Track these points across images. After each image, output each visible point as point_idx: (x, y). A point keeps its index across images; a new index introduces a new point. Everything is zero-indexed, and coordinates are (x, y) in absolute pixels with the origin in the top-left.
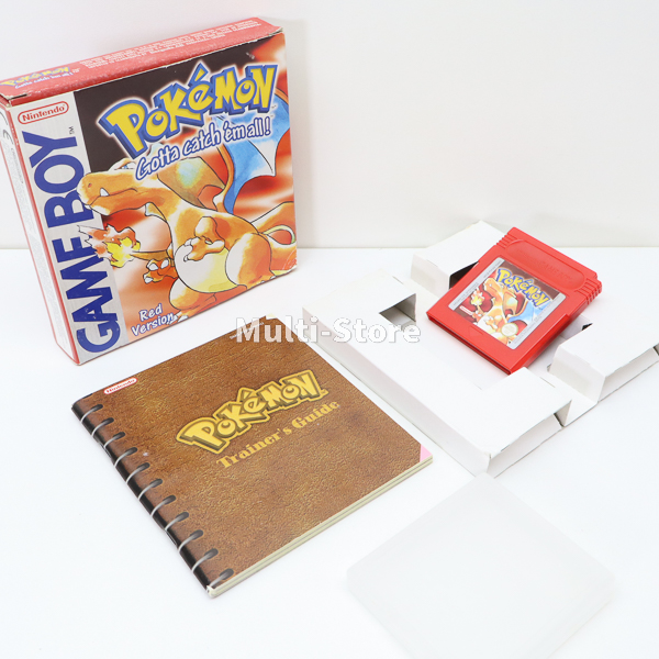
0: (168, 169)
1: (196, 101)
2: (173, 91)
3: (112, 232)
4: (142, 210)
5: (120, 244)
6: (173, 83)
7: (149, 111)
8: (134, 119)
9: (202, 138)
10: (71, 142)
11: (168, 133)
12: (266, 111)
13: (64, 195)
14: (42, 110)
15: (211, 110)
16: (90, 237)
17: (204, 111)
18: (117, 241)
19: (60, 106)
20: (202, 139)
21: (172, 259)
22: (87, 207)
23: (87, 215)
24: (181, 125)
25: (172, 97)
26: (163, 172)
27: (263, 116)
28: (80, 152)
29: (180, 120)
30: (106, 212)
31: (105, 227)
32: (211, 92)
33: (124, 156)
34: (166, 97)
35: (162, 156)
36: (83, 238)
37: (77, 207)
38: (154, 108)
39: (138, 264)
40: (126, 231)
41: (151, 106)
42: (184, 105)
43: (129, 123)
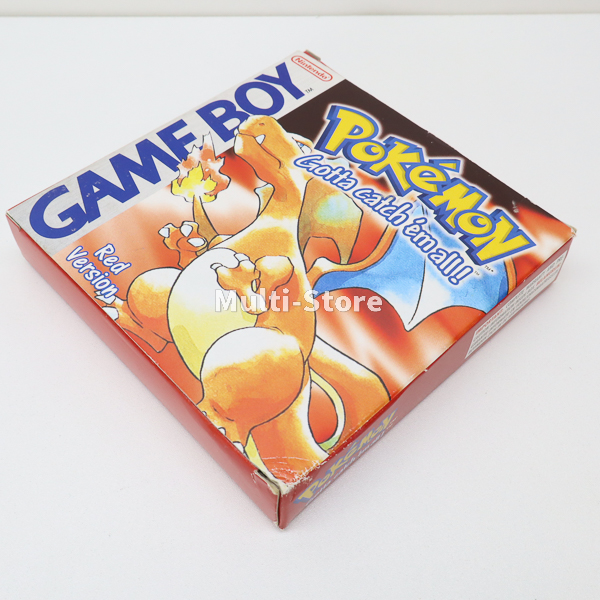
0: (326, 186)
1: (421, 175)
2: (412, 149)
3: (217, 165)
4: (260, 183)
5: (204, 179)
6: (419, 146)
7: (375, 139)
8: (357, 131)
9: (387, 202)
10: (297, 94)
11: (365, 166)
12: (477, 261)
13: (239, 109)
15: (425, 196)
16: (201, 148)
17: (417, 189)
18: (207, 175)
20: (384, 203)
21: (208, 247)
22: (236, 132)
23: (227, 135)
24: (384, 174)
25: (405, 152)
26: (319, 182)
27: (468, 261)
28: (291, 104)
29: (388, 170)
30: (238, 150)
31: (220, 157)
32: (443, 187)
33: (312, 139)
34: (400, 147)
35: (337, 172)
36: (198, 142)
37: (230, 124)
38: (381, 141)
39: (184, 210)
40: (225, 178)
41: (382, 137)
42: (408, 166)
43: (349, 129)
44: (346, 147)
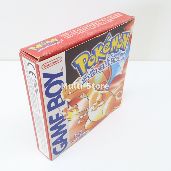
0: (92, 78)
2: (99, 46)
3: (70, 107)
6: (99, 43)
7: (90, 56)
8: (85, 60)
9: (105, 64)
10: (61, 74)
11: (94, 64)
12: (124, 50)
13: (55, 97)
14: (52, 62)
15: (109, 52)
16: (63, 112)
18: (71, 111)
19: (59, 59)
20: (104, 65)
21: (88, 112)
22: (63, 100)
23: (63, 103)
24: (99, 60)
25: (98, 49)
26: (90, 80)
27: (123, 52)
28: (63, 78)
31: (68, 106)
33: (79, 76)
34: (96, 49)
35: (91, 73)
36: (60, 112)
37: (60, 101)
38: (92, 54)
39: (77, 117)
40: (75, 106)
41: (91, 54)
42: (102, 51)
43: (83, 62)
44: (87, 67)
